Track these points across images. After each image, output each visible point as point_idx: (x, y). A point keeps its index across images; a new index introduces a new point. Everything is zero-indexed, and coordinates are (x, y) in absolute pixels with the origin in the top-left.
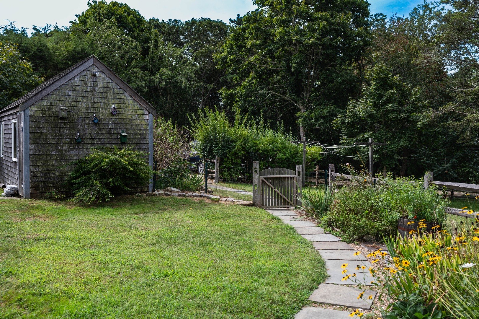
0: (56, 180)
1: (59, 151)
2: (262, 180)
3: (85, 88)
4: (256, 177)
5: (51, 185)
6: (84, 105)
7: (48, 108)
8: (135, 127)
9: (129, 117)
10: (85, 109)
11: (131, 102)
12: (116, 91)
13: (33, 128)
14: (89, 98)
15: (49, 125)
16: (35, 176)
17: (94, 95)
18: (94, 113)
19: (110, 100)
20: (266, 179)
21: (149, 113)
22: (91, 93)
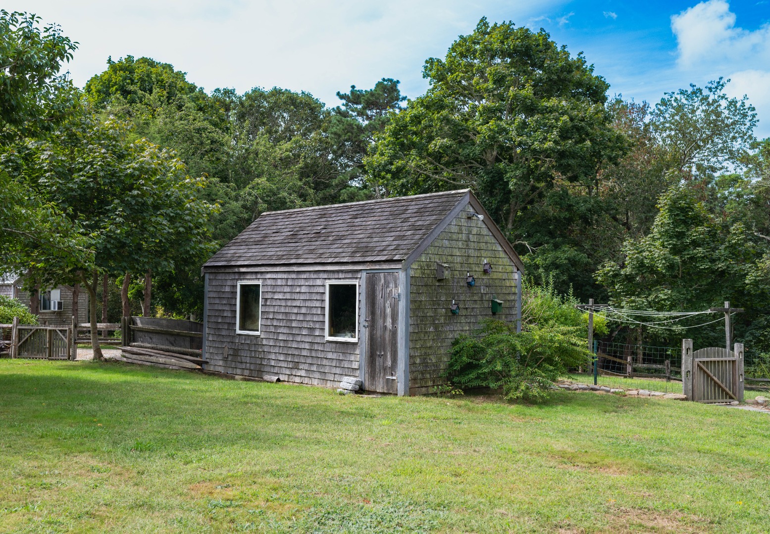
0: (433, 368)
1: (436, 328)
2: (698, 365)
3: (460, 236)
4: (687, 362)
5: (428, 376)
6: (459, 259)
7: (427, 265)
8: (504, 291)
9: (500, 276)
10: (459, 265)
11: (502, 255)
12: (487, 239)
13: (414, 295)
14: (464, 250)
15: (428, 290)
16: (414, 363)
17: (467, 245)
18: (468, 272)
19: (483, 252)
20: (706, 363)
21: (518, 270)
22: (465, 243)
